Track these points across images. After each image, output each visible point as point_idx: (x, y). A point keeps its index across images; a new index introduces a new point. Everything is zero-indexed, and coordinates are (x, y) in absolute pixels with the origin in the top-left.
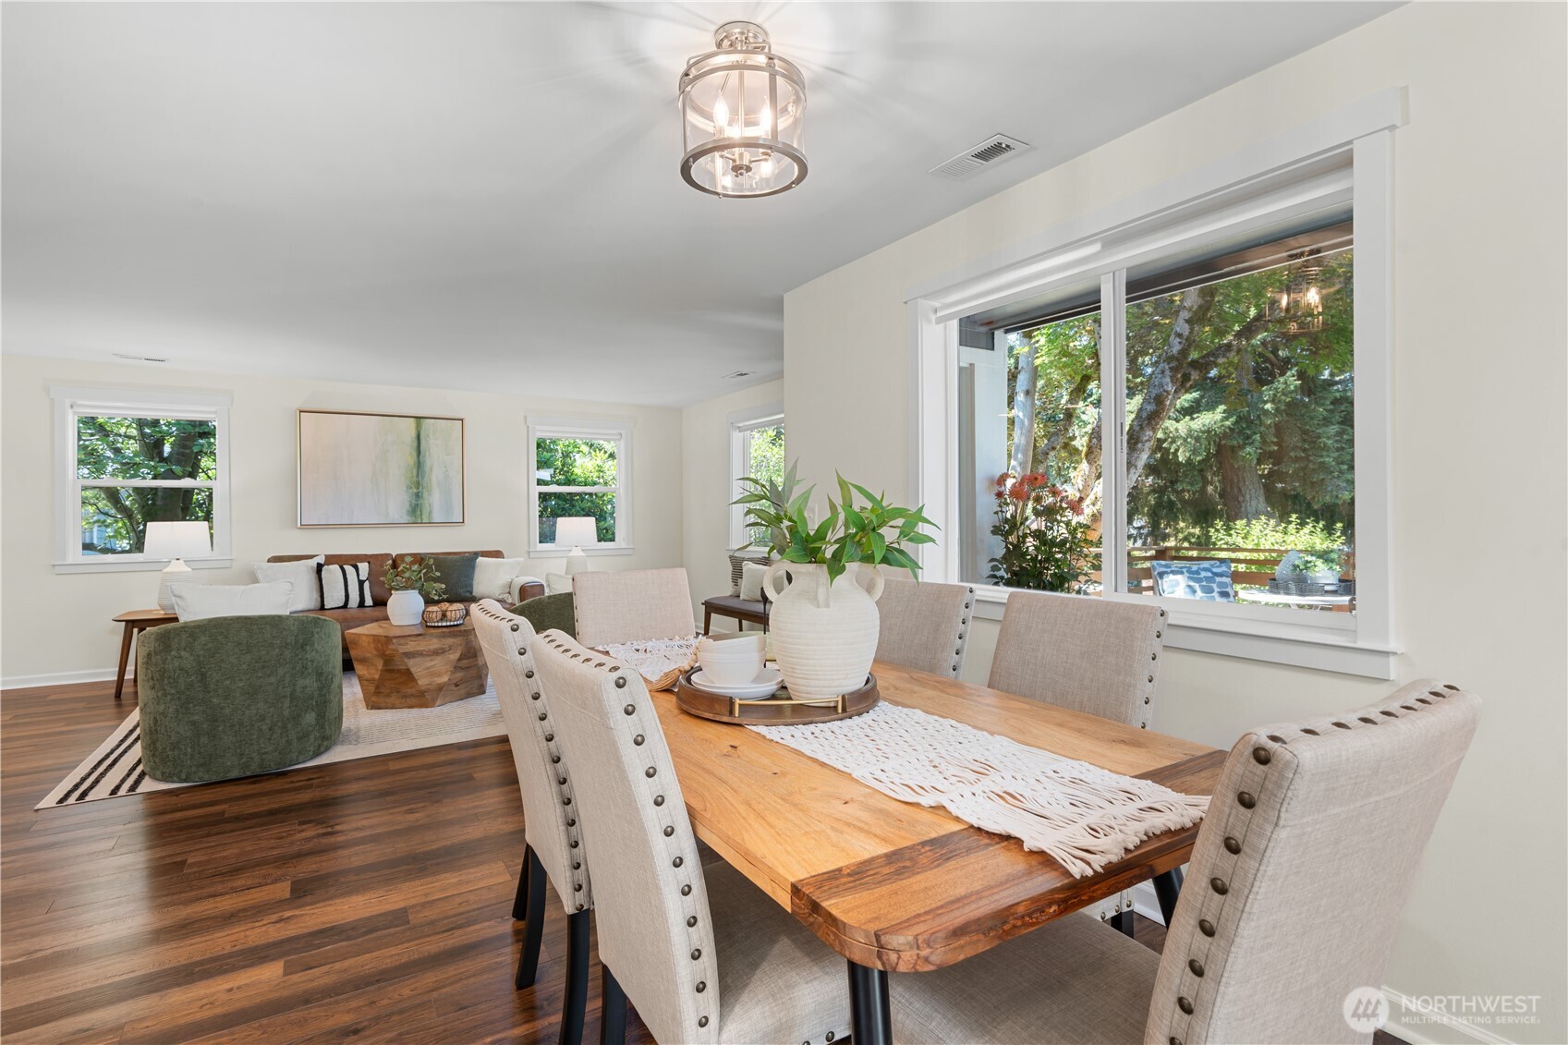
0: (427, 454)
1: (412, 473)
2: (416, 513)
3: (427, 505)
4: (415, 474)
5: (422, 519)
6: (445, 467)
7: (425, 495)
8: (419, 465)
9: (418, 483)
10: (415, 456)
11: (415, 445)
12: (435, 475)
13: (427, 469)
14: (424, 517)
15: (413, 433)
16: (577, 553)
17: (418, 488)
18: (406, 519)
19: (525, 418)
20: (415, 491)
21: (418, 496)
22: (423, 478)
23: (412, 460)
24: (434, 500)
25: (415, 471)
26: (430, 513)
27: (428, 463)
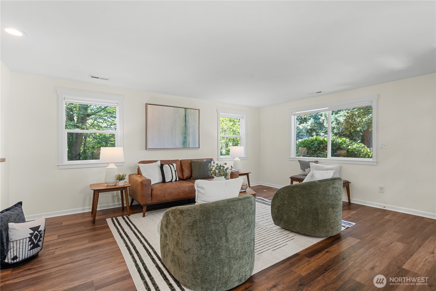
0: (188, 122)
1: (183, 129)
2: (185, 145)
3: (188, 142)
4: (184, 130)
5: (186, 147)
6: (194, 127)
7: (187, 137)
8: (186, 126)
9: (185, 133)
10: (185, 123)
11: (185, 119)
12: (190, 130)
13: (188, 128)
14: (187, 146)
15: (184, 114)
16: (237, 159)
17: (185, 135)
18: (181, 146)
19: (217, 110)
20: (184, 136)
21: (185, 138)
22: (187, 131)
23: (183, 124)
24: (190, 139)
25: (184, 128)
26: (189, 144)
27: (188, 126)
